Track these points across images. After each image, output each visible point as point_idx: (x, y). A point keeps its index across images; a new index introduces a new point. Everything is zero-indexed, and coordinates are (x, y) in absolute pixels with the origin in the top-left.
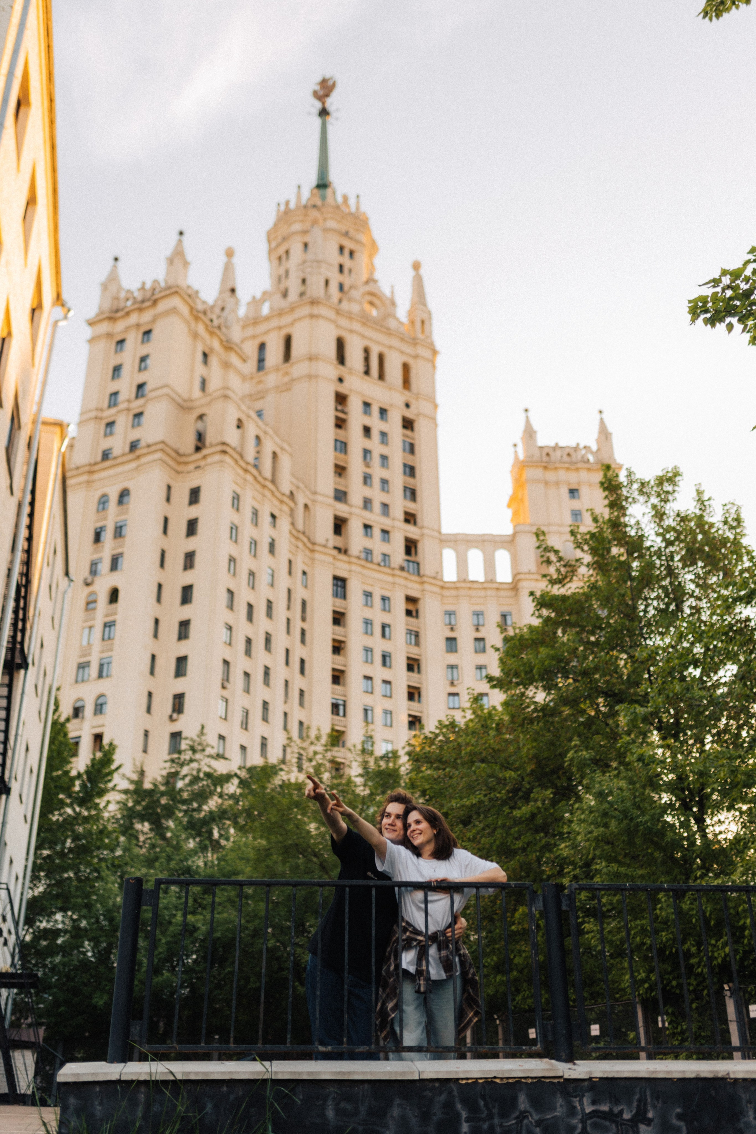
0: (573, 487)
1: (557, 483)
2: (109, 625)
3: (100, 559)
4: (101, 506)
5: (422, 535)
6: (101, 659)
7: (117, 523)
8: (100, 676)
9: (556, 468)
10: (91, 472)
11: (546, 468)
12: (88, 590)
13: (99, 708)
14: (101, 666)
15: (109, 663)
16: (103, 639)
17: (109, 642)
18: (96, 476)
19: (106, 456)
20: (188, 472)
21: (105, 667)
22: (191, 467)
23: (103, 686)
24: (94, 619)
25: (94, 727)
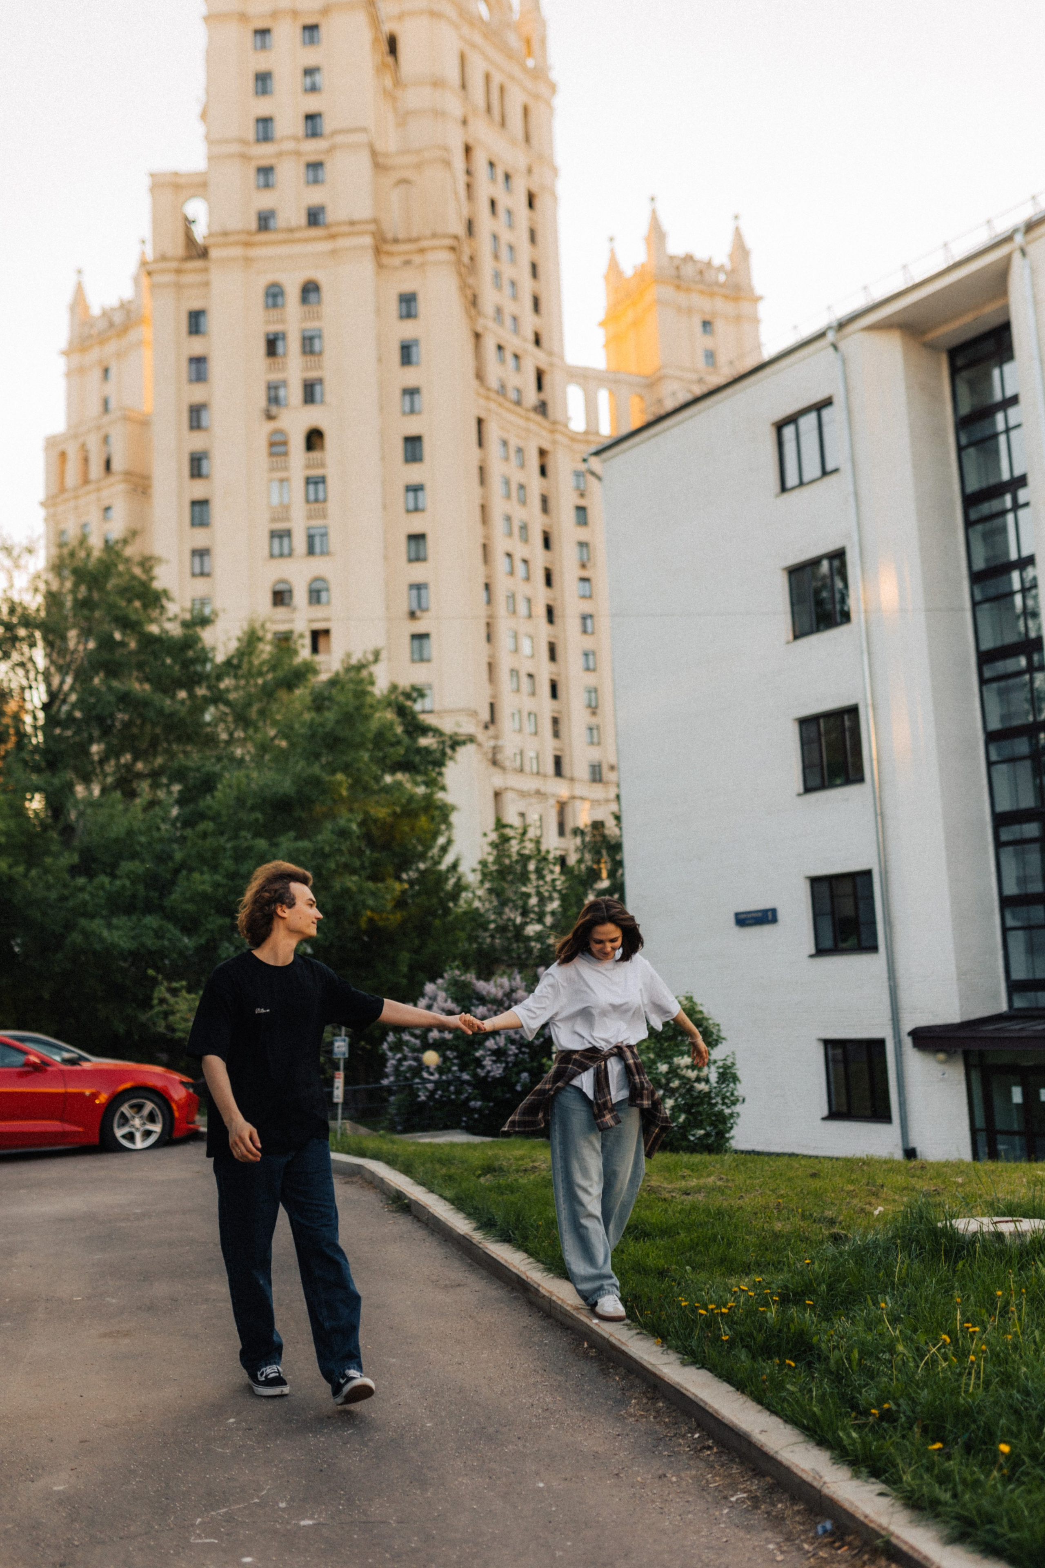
0: (708, 318)
1: (690, 311)
2: (315, 482)
3: (284, 383)
4: (270, 300)
5: (551, 365)
6: (308, 528)
7: (304, 331)
8: (311, 551)
9: (688, 290)
10: (247, 244)
11: (678, 287)
12: (271, 425)
13: (316, 595)
14: (311, 538)
15: (324, 535)
16: (307, 501)
17: (316, 506)
18: (254, 252)
19: (265, 221)
20: (396, 268)
21: (317, 540)
22: (397, 261)
23: (318, 566)
24: (286, 469)
25: (312, 621)
